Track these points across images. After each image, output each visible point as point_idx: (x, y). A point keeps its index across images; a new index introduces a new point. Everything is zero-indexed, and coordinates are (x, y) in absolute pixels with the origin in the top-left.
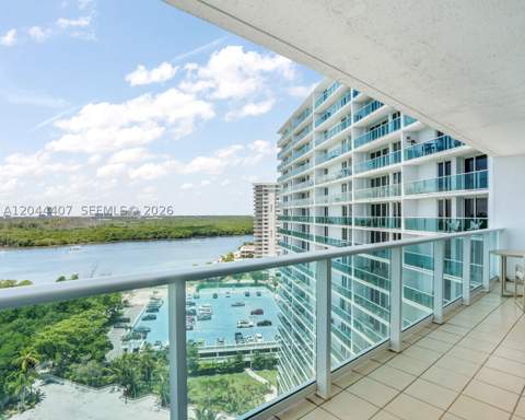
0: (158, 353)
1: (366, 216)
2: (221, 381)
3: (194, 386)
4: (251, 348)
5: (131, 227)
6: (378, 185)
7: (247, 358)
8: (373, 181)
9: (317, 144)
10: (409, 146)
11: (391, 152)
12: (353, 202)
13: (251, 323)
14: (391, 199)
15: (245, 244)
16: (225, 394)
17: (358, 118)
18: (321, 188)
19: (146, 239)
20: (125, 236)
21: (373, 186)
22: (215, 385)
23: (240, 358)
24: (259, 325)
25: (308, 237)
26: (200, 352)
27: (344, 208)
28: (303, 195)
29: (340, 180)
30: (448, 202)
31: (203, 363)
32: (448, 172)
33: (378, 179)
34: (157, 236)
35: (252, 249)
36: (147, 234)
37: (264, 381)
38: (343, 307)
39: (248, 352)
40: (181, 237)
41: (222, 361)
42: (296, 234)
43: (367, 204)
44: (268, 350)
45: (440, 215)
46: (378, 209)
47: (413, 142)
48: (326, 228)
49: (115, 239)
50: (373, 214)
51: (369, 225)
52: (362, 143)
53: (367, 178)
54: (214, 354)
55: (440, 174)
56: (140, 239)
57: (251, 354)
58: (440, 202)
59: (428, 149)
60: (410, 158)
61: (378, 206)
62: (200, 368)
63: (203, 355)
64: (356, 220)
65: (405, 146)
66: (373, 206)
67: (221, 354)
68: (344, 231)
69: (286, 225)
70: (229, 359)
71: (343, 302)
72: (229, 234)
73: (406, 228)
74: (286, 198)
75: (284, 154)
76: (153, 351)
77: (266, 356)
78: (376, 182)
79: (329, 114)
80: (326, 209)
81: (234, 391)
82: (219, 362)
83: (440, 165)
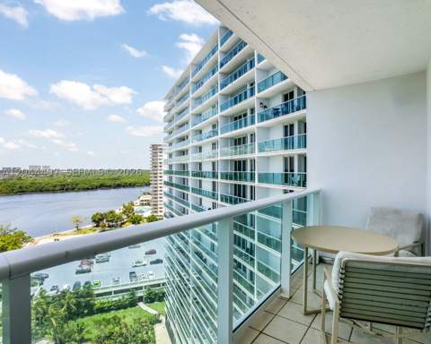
0: (54, 298)
1: (230, 170)
2: (115, 318)
3: (88, 325)
4: (143, 285)
5: (39, 180)
6: (239, 144)
7: (140, 294)
8: (236, 140)
9: (193, 108)
10: (262, 110)
11: (249, 114)
12: (219, 158)
13: (145, 263)
14: (248, 156)
15: (144, 194)
16: (117, 329)
17: (223, 86)
18: (196, 147)
19: (54, 191)
20: (33, 188)
21: (236, 144)
22: (108, 322)
23: (133, 294)
24: (152, 263)
25: (187, 188)
26: (96, 292)
27: (214, 163)
28: (183, 153)
29: (209, 139)
30: (292, 159)
31: (98, 302)
32: (292, 133)
33: (239, 139)
34: (65, 188)
35: (149, 197)
36: (55, 187)
37: (154, 312)
38: (213, 250)
39: (141, 288)
40: (88, 189)
41: (117, 299)
42: (177, 186)
43: (231, 160)
44: (159, 285)
45: (286, 170)
46: (239, 165)
47: (265, 107)
48: (200, 181)
49: (22, 191)
50: (236, 170)
51: (231, 179)
52: (227, 108)
53: (231, 139)
54: (110, 293)
55: (286, 135)
56: (48, 191)
57: (144, 290)
58: (285, 159)
59: (276, 113)
60: (262, 120)
61: (240, 162)
62: (95, 308)
63: (99, 295)
64: (222, 174)
65: (258, 110)
66: (236, 162)
67: (116, 292)
68: (214, 183)
69: (171, 178)
70: (123, 297)
71: (213, 245)
72: (132, 185)
73: (259, 181)
74: (170, 156)
75: (169, 117)
76: (49, 297)
77: (156, 290)
78: (239, 141)
79: (202, 83)
80: (200, 164)
81: (126, 326)
82: (114, 299)
83: (286, 127)
